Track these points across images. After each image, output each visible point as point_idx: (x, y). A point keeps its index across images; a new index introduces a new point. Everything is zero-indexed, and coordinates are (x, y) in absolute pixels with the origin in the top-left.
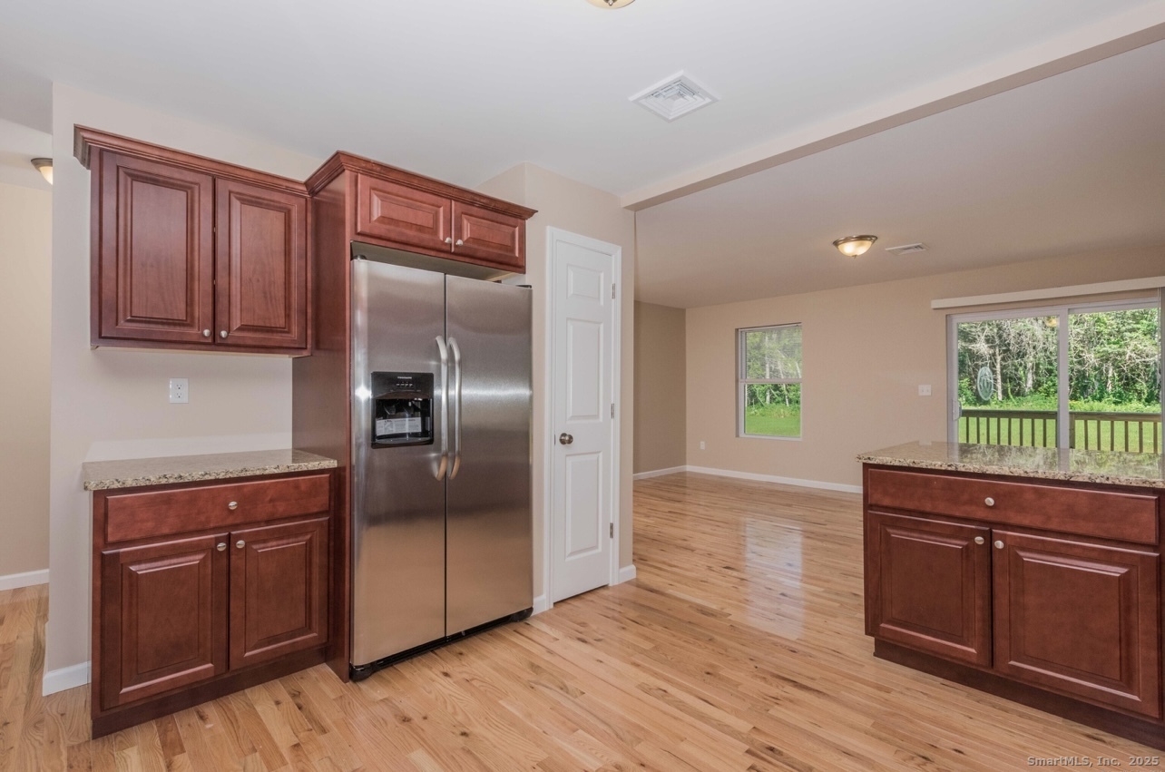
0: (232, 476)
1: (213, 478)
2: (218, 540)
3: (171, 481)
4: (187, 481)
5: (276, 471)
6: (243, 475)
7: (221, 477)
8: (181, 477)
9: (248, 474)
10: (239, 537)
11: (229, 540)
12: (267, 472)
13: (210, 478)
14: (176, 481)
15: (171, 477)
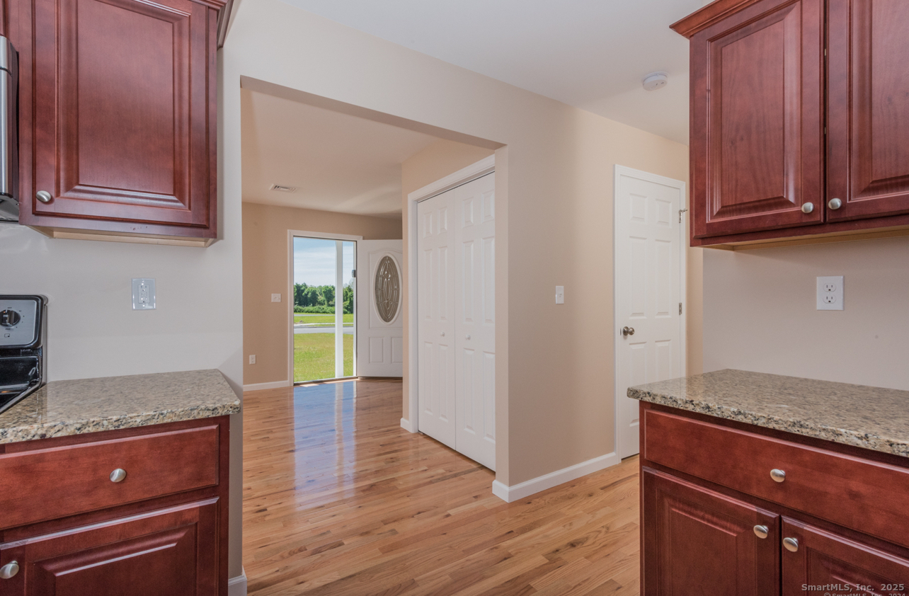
0: (777, 427)
1: (749, 421)
2: (763, 520)
3: (698, 410)
4: (715, 415)
5: (862, 444)
6: (795, 430)
7: (761, 423)
8: (708, 407)
9: (805, 432)
10: (795, 532)
11: (778, 530)
12: (841, 440)
13: (745, 421)
14: (703, 412)
15: (698, 405)
